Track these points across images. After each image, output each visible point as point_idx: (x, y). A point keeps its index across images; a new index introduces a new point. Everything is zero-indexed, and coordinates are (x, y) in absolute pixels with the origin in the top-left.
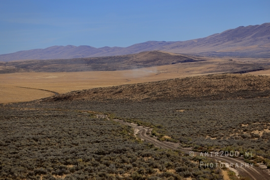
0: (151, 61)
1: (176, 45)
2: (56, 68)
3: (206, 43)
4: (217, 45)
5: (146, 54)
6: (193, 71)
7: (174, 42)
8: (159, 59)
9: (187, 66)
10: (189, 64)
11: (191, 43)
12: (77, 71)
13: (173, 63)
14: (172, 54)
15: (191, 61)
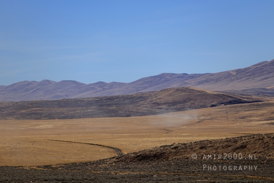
0: (180, 102)
1: (204, 79)
2: (40, 114)
3: (250, 75)
4: (266, 78)
5: (171, 92)
6: (250, 116)
7: (200, 75)
8: (191, 100)
9: (238, 109)
10: (241, 106)
11: (227, 76)
12: (72, 117)
13: (213, 106)
14: (209, 92)
15: (240, 102)
